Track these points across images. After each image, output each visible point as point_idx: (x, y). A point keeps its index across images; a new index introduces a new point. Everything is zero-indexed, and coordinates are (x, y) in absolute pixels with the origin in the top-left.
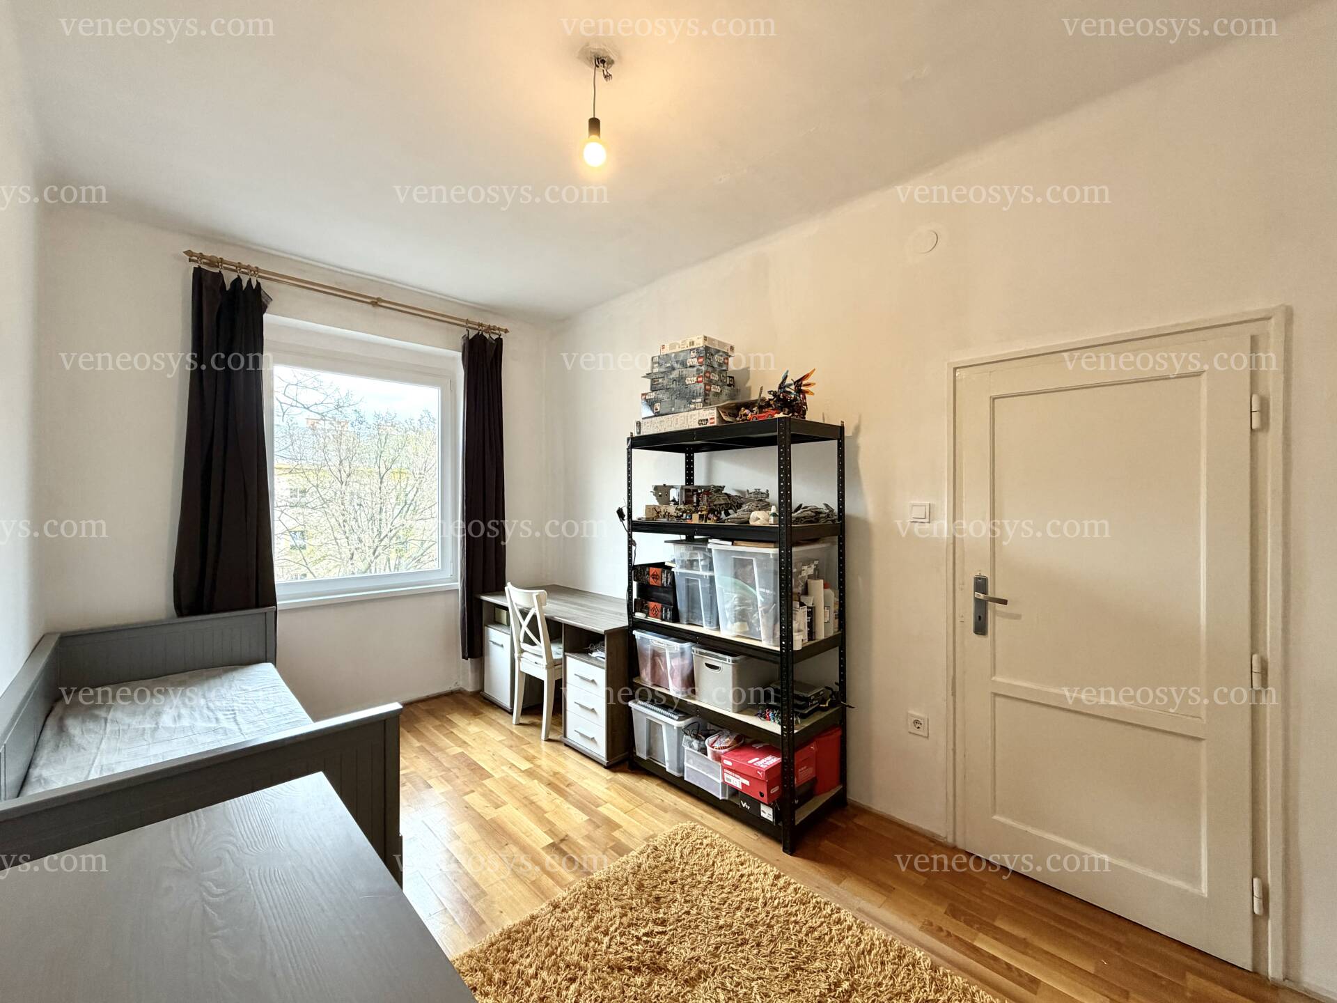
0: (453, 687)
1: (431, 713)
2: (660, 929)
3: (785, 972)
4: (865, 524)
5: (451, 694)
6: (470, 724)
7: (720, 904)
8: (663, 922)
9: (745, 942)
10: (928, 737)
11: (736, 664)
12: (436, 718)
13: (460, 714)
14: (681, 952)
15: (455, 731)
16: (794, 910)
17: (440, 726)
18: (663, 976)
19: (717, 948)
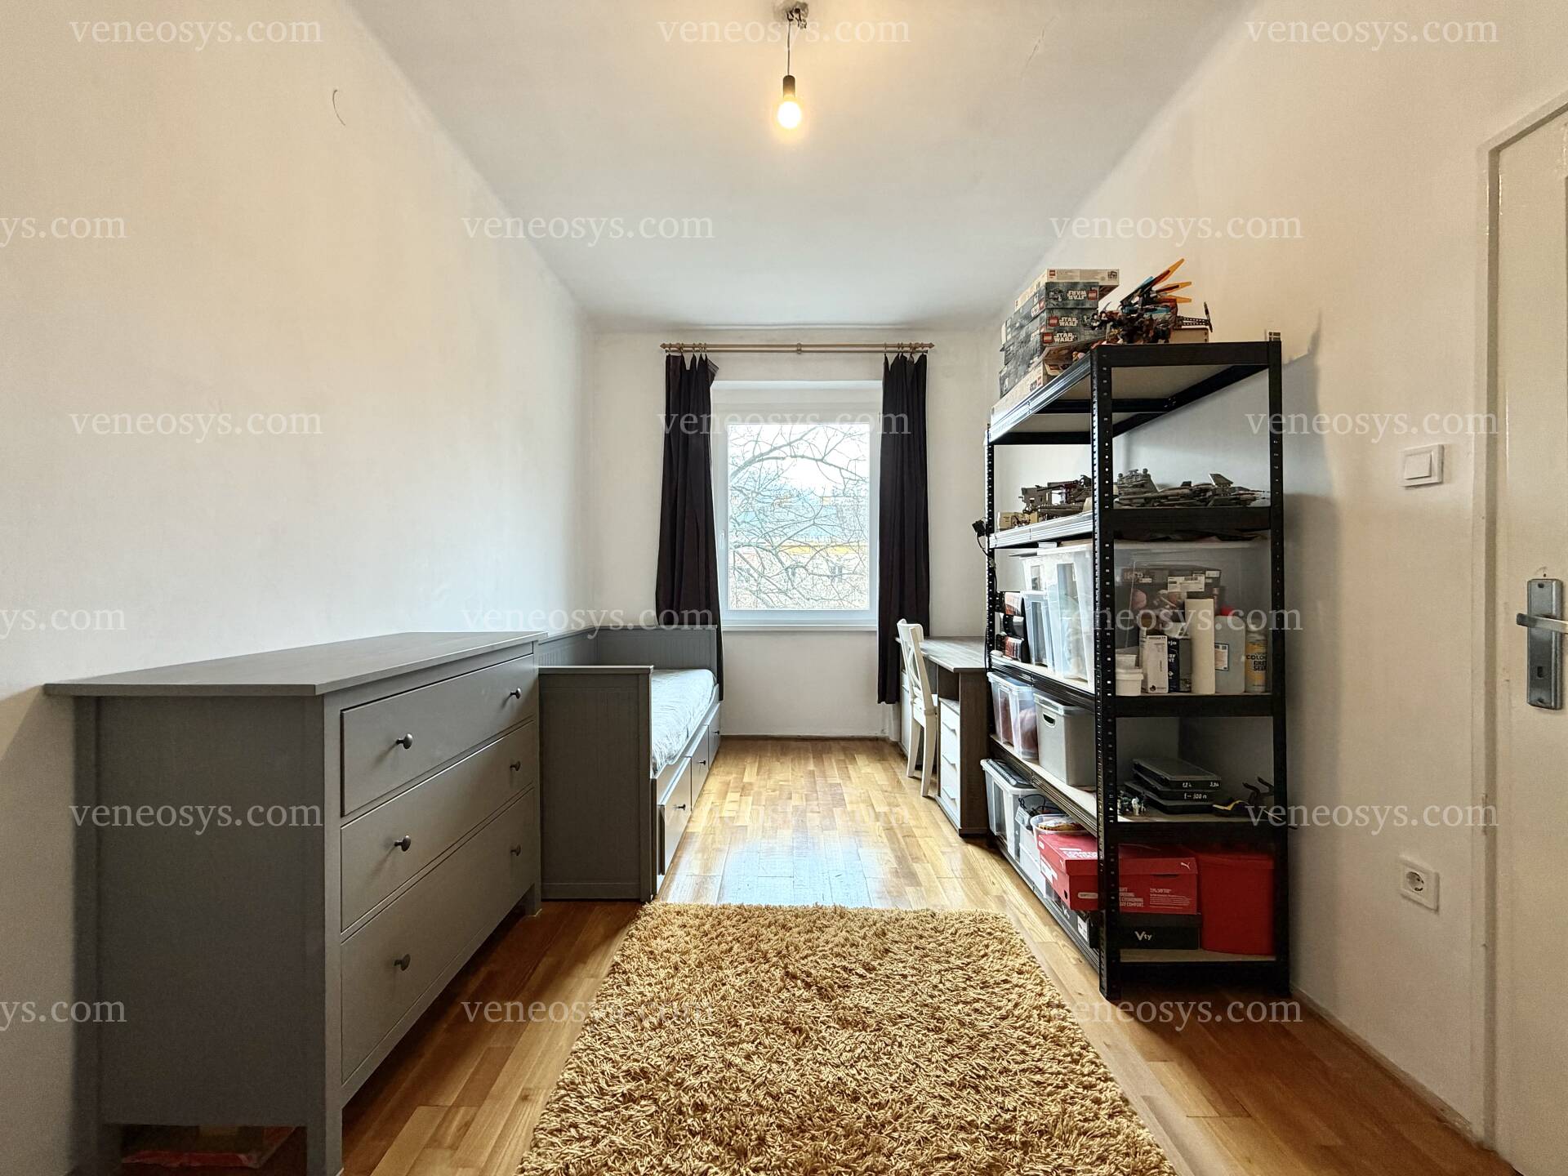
0: (879, 734)
1: (844, 750)
2: (861, 971)
3: (952, 1079)
4: (1326, 504)
5: (876, 739)
6: (869, 765)
7: (949, 989)
8: (870, 969)
9: (938, 1030)
10: (1437, 910)
11: (1068, 716)
12: (845, 754)
13: (868, 756)
14: (861, 998)
15: (850, 767)
16: (1034, 1042)
17: (841, 760)
18: (824, 1004)
19: (901, 1017)
